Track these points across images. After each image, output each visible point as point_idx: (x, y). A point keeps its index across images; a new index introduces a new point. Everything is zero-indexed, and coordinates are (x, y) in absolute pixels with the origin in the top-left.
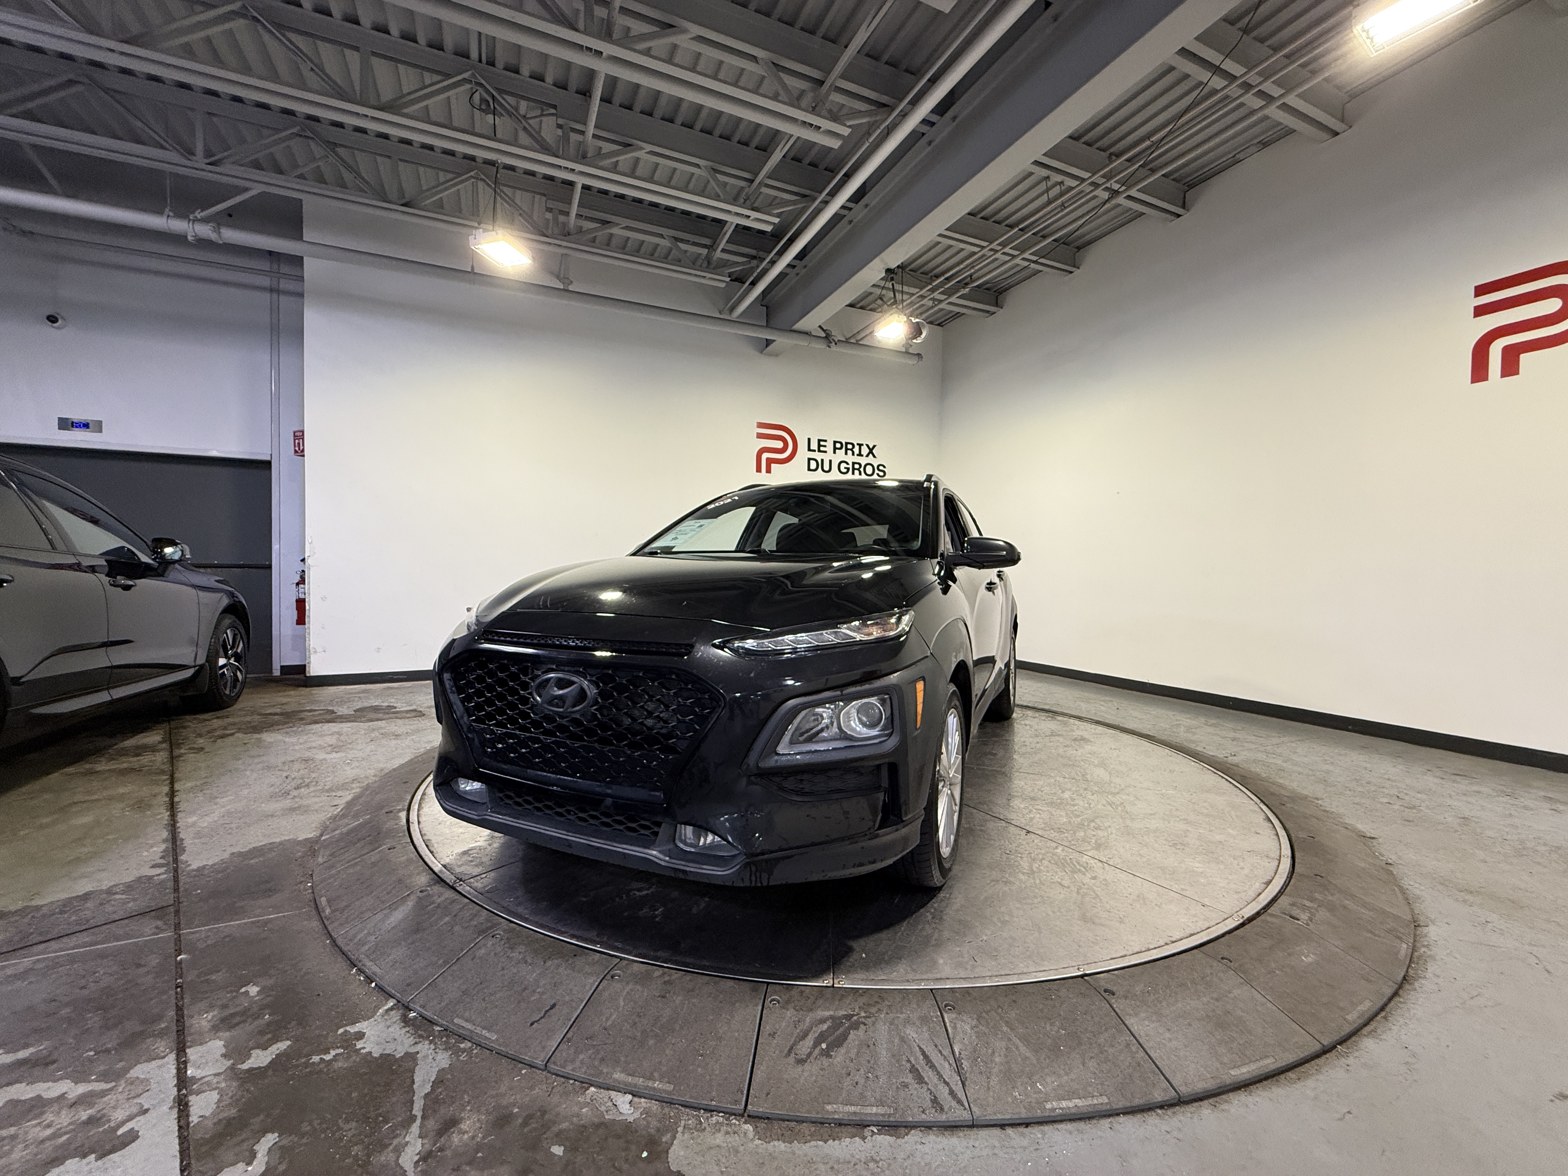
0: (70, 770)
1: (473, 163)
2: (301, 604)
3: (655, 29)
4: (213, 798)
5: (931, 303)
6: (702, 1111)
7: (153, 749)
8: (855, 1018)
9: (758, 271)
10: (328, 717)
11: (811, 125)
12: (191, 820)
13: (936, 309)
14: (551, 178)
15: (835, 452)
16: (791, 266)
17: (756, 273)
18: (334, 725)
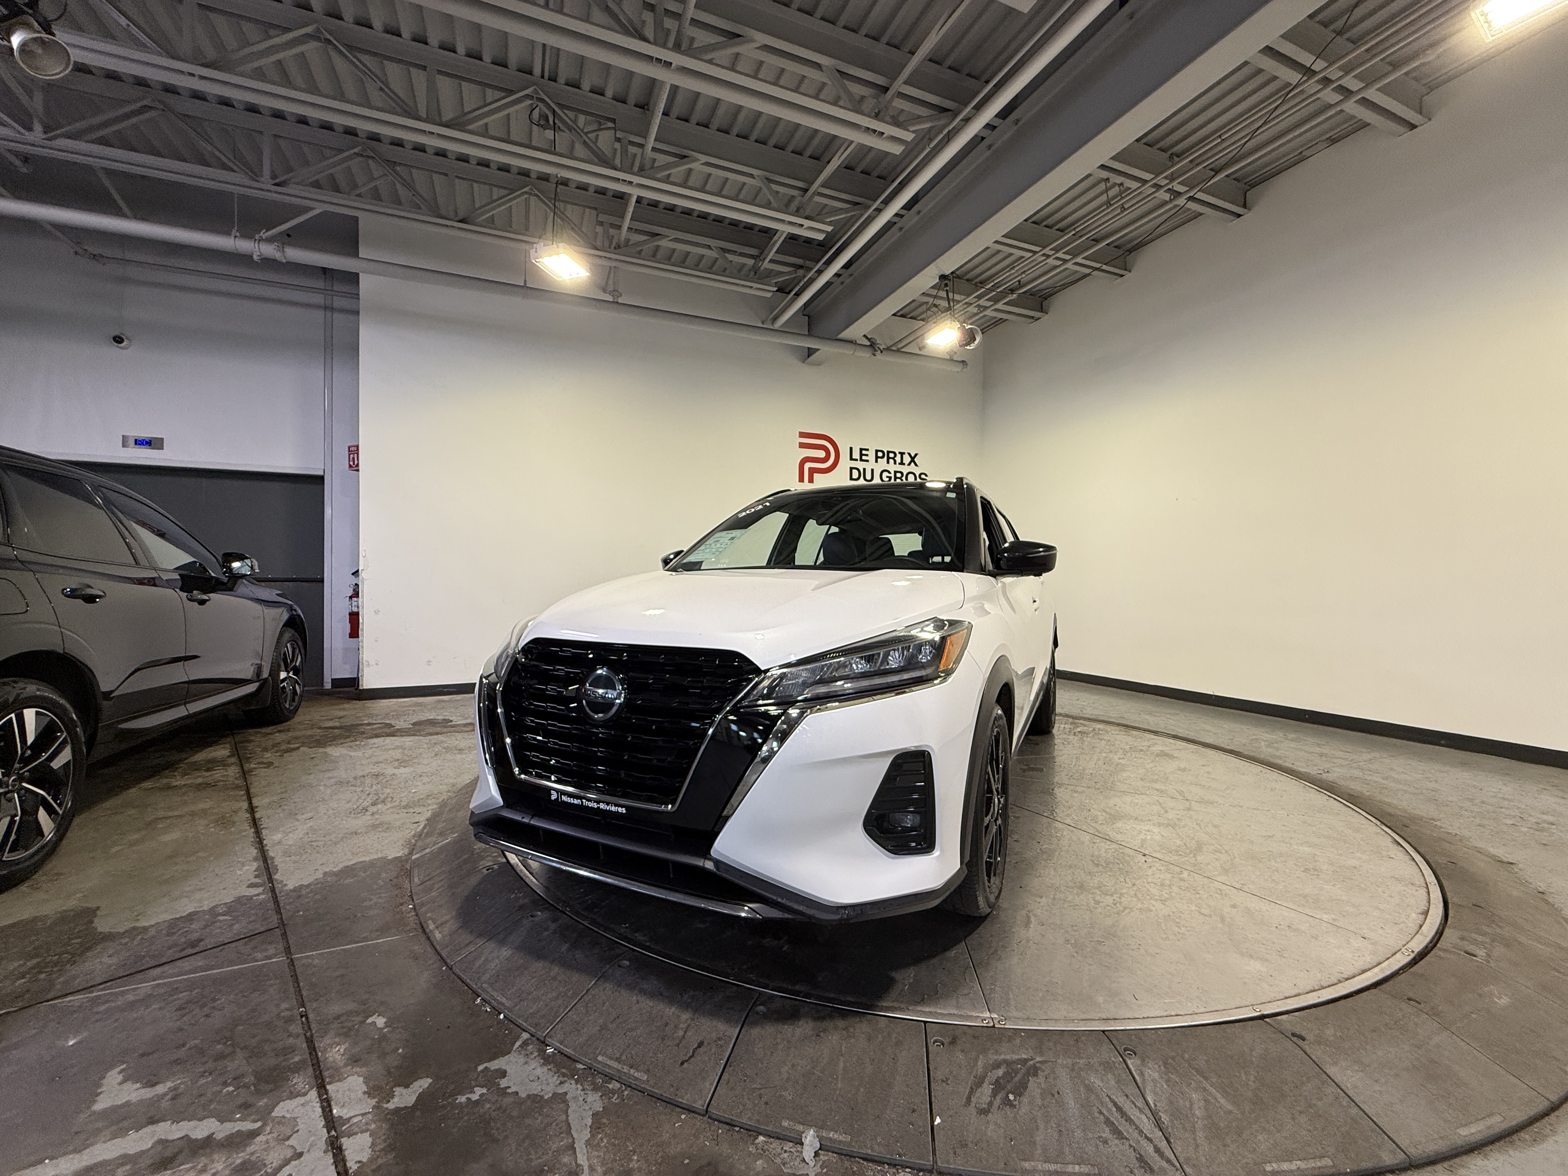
0: (147, 784)
1: (528, 179)
2: (354, 618)
3: (722, 39)
4: (292, 815)
5: (975, 310)
6: (887, 1167)
7: (222, 763)
8: (1031, 1063)
9: (805, 280)
10: (387, 730)
11: (875, 131)
12: (277, 837)
13: (981, 315)
14: (605, 191)
15: (876, 461)
16: (837, 275)
17: (801, 284)
18: (396, 739)
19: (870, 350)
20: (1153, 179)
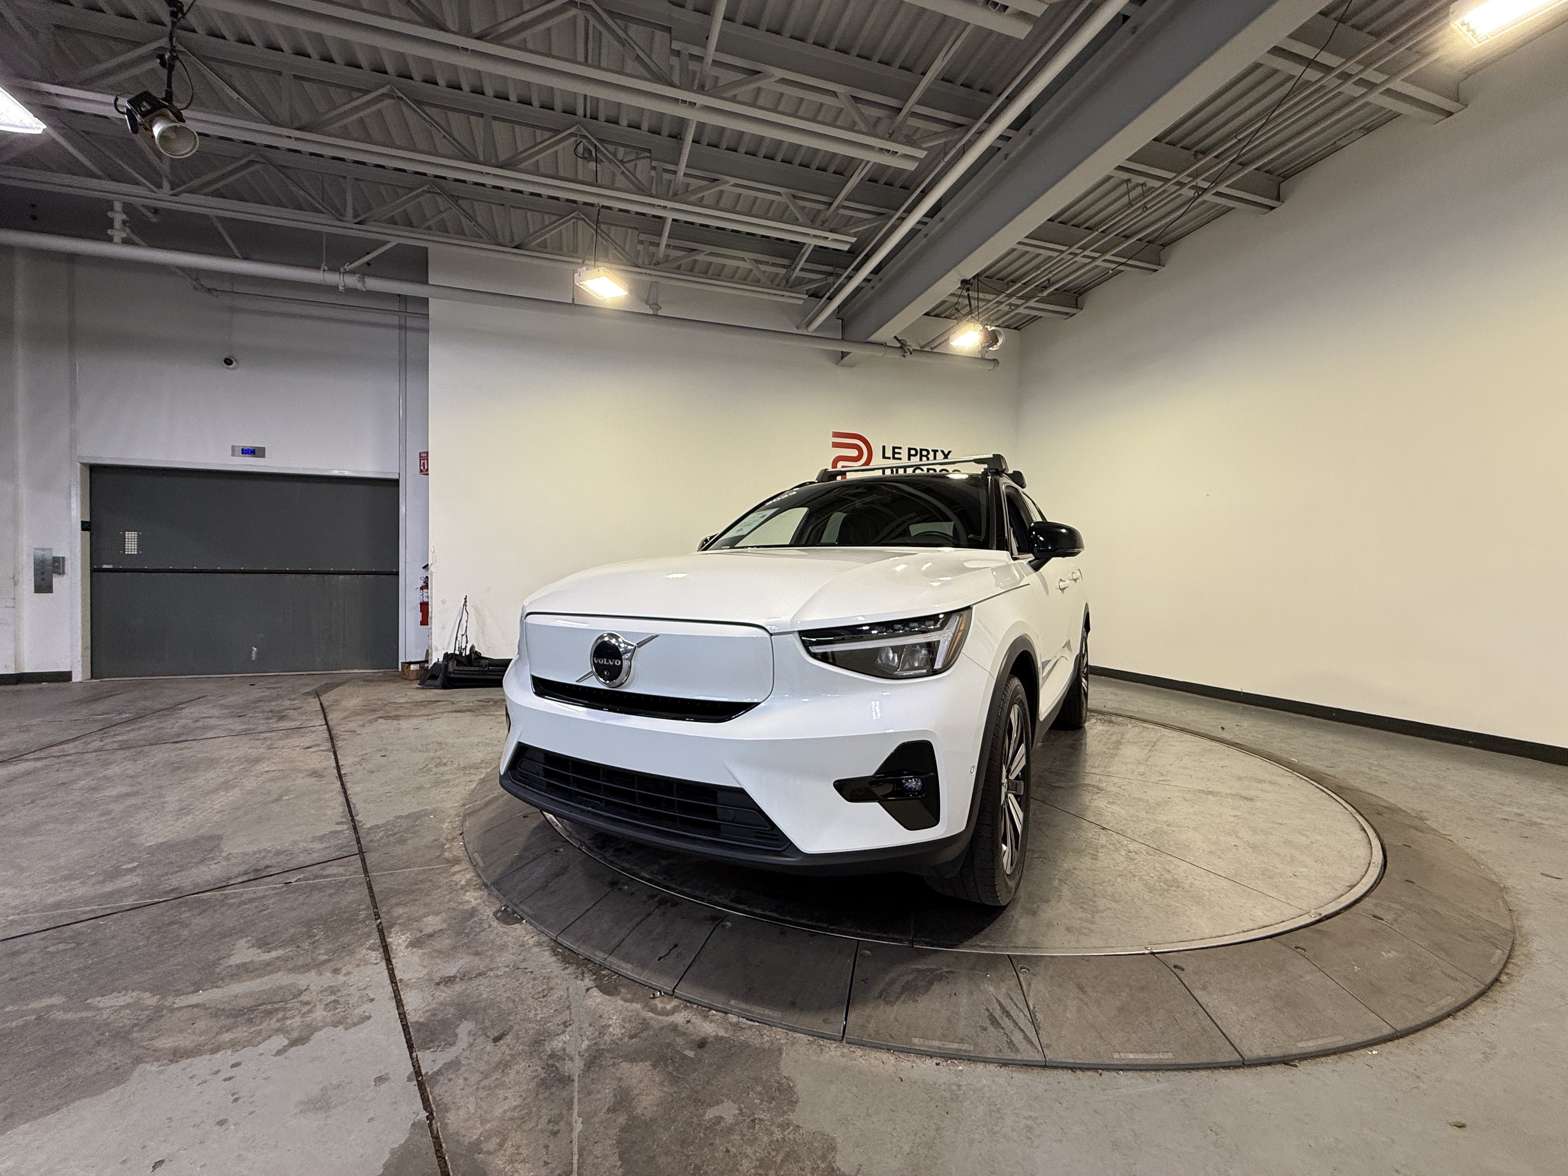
1: (575, 205)
2: (424, 607)
3: (742, 76)
5: (1007, 309)
6: (806, 1035)
9: (835, 287)
11: (889, 151)
12: (359, 789)
13: (1012, 314)
14: (643, 215)
15: (909, 459)
16: (867, 280)
17: (832, 289)
18: (459, 714)
19: (900, 352)
20: (1176, 177)
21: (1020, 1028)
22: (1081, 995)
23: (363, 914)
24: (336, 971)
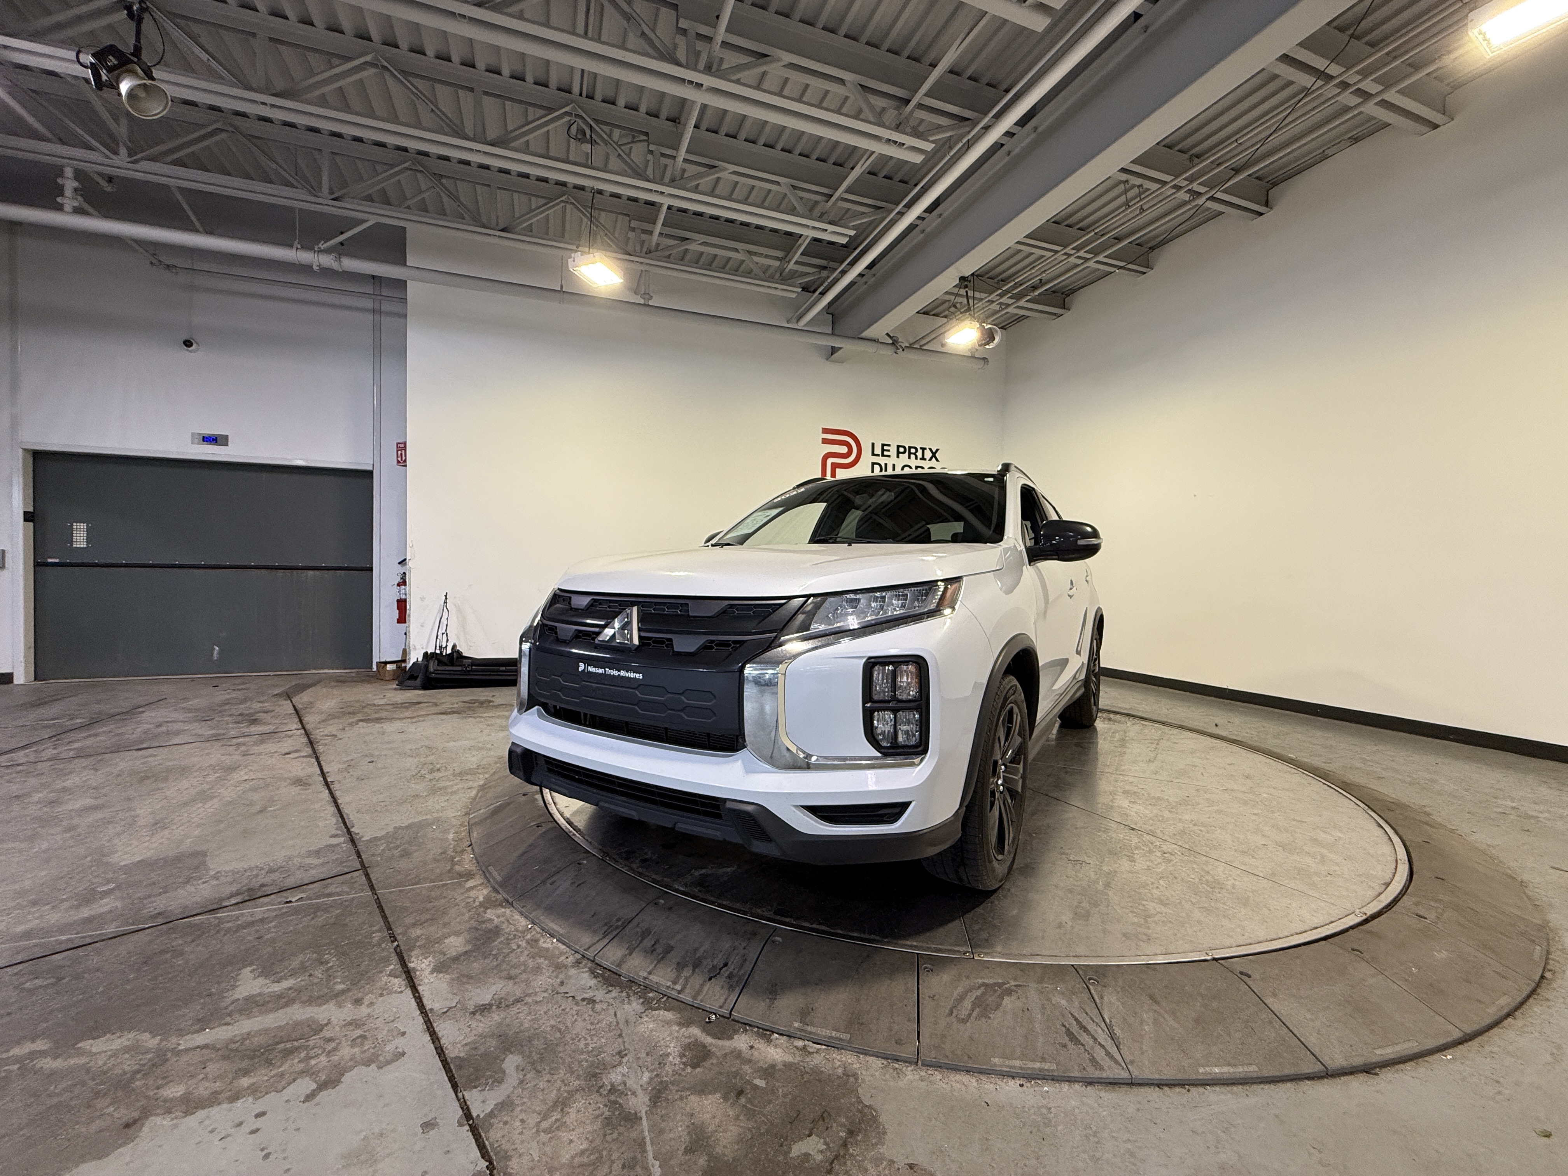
1: (565, 188)
2: (402, 605)
3: (751, 59)
5: (998, 308)
6: (880, 1059)
8: (1007, 986)
9: (829, 280)
11: (895, 142)
12: (349, 798)
13: (1003, 313)
14: (635, 200)
15: (898, 457)
16: (861, 275)
17: (827, 283)
18: (444, 717)
19: (893, 348)
20: (1172, 181)
21: (1100, 1044)
22: (1156, 1007)
23: (377, 936)
24: (358, 1002)
